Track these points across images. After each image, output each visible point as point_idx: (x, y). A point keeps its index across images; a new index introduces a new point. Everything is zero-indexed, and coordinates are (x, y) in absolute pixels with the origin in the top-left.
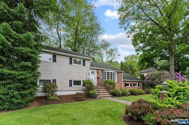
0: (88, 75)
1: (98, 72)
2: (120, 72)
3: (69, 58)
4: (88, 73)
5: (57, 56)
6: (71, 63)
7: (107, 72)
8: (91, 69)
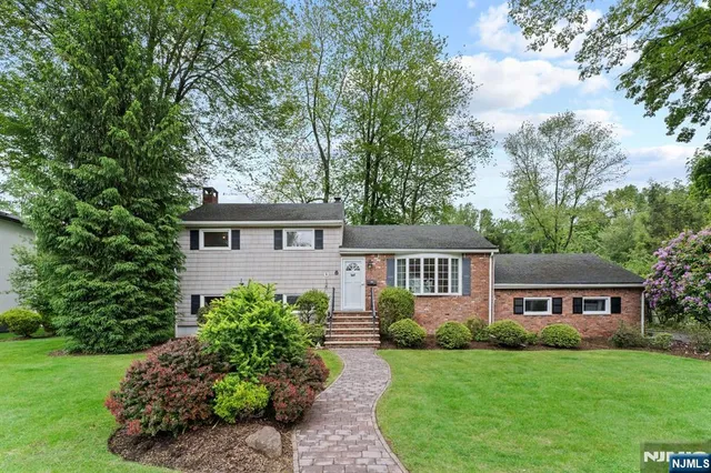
0: (335, 277)
1: (369, 265)
2: (482, 254)
3: (273, 233)
4: (335, 268)
5: (241, 233)
6: (278, 245)
7: (411, 261)
8: (342, 255)
